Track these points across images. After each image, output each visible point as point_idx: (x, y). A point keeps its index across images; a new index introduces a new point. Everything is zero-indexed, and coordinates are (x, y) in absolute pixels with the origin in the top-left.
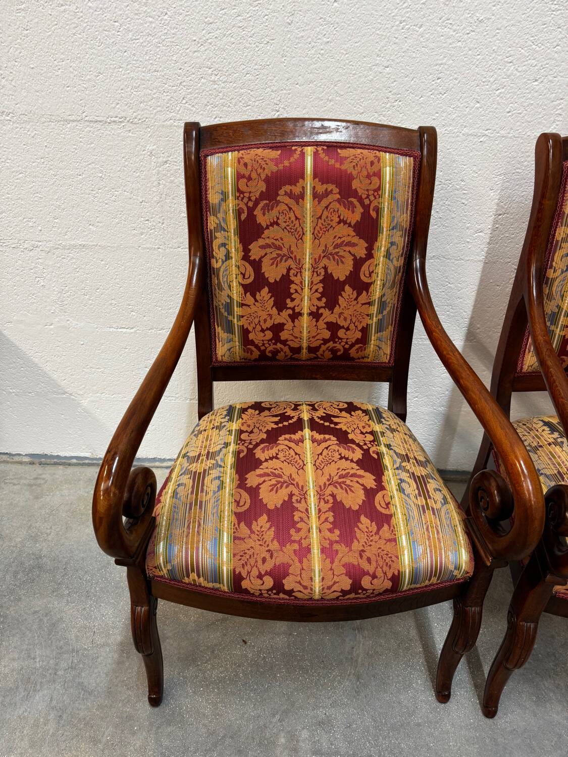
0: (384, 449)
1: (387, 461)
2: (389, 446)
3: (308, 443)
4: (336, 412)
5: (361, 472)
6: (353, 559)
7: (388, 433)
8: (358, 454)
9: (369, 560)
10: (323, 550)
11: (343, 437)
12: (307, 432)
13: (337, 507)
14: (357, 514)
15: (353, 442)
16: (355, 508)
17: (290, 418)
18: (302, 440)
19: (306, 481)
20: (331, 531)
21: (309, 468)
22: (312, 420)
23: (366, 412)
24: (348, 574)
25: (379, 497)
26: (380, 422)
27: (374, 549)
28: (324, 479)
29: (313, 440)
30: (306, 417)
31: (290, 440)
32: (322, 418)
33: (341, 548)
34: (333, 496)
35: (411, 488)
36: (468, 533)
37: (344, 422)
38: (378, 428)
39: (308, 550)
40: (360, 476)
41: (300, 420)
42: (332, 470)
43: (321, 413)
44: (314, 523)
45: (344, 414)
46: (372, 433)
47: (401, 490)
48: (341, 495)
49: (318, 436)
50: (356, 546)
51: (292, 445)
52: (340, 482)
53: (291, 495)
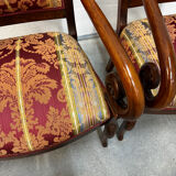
0: (62, 62)
1: (64, 70)
2: (65, 60)
3: (18, 67)
4: (36, 42)
5: (49, 80)
6: (47, 131)
7: (65, 51)
8: (47, 69)
9: (56, 130)
10: (30, 131)
11: (39, 59)
12: (18, 59)
13: (36, 105)
14: (47, 107)
15: (44, 61)
16: (46, 102)
17: (9, 51)
18: (14, 66)
19: (16, 92)
20: (34, 119)
21: (19, 83)
22: (21, 50)
23: (53, 39)
24: (46, 139)
25: (59, 93)
26: (61, 44)
27: (58, 123)
28: (27, 90)
29: (21, 64)
30: (18, 48)
31: (7, 67)
32: (27, 48)
33: (40, 128)
34: (33, 98)
35: (76, 82)
36: (106, 100)
37: (41, 49)
38: (59, 48)
39: (22, 133)
40: (49, 83)
41: (15, 51)
42: (32, 82)
43: (27, 44)
44: (23, 116)
45: (41, 42)
46: (56, 53)
47: (71, 86)
48: (37, 96)
49: (24, 61)
50: (48, 124)
51: (8, 69)
52: (37, 89)
53: (8, 104)
